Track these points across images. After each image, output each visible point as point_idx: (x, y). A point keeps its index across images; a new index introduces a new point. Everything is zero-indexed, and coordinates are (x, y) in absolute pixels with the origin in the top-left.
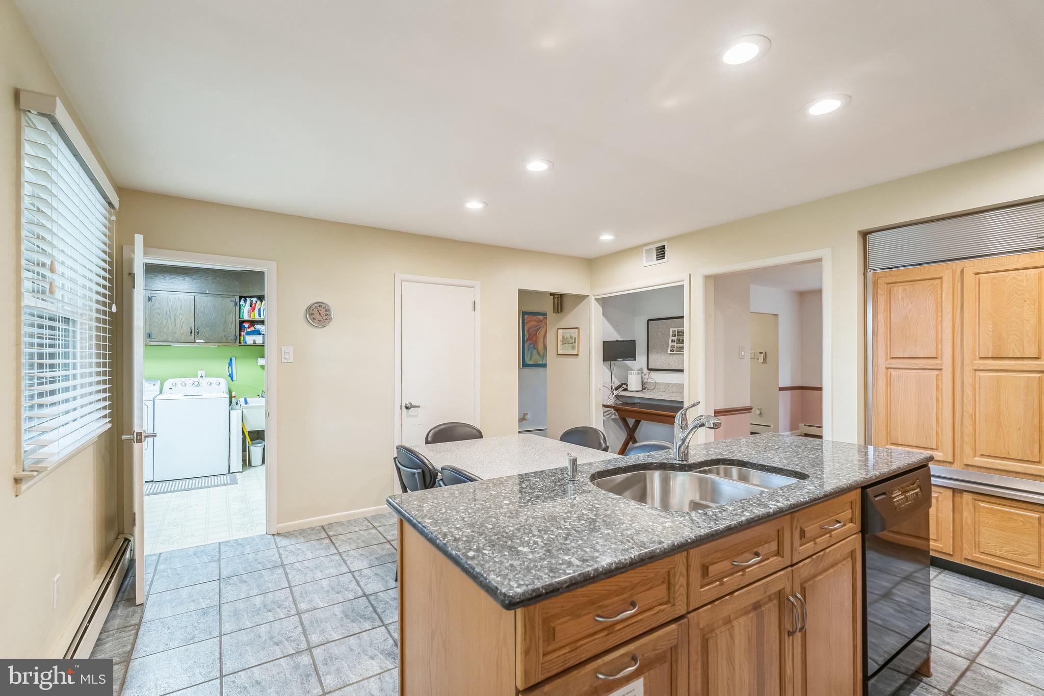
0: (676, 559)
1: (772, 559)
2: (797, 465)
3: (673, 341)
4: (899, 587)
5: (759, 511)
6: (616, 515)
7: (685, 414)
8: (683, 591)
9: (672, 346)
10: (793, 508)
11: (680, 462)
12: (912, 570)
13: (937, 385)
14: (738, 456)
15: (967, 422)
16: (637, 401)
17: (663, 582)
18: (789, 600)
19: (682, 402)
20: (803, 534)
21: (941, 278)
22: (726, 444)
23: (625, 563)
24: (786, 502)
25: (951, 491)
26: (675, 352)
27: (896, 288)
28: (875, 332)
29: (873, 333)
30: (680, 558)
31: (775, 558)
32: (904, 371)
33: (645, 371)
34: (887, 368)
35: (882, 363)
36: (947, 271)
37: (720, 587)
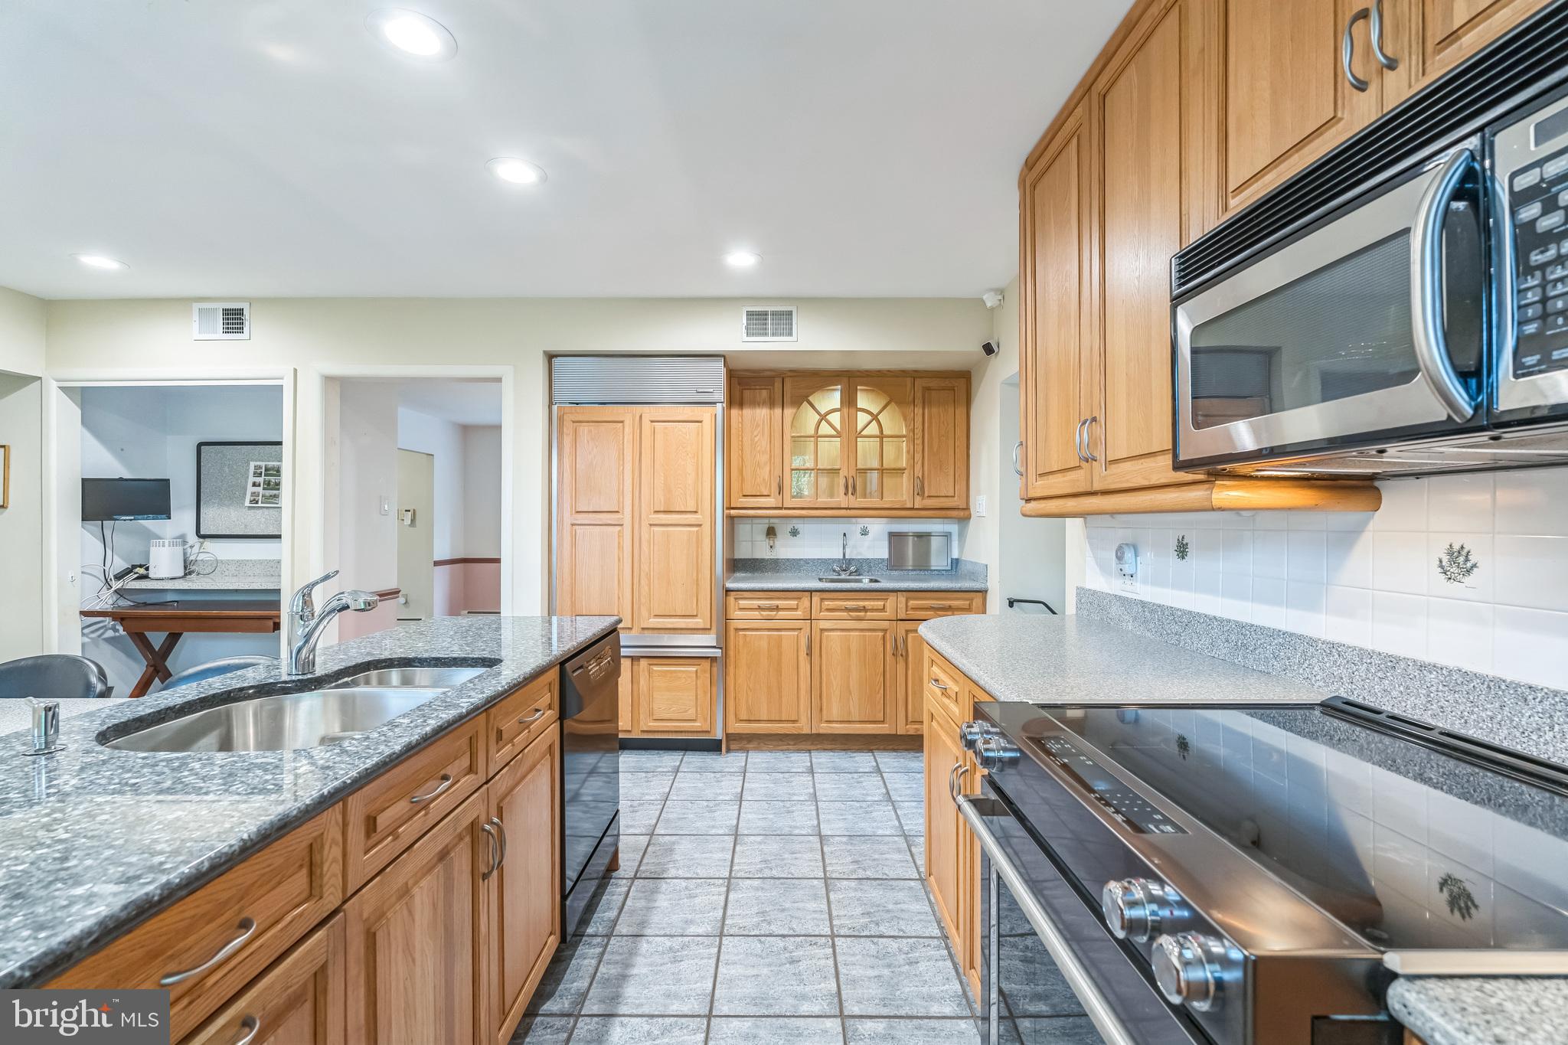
0: (324, 820)
1: (463, 780)
2: (484, 650)
3: (254, 485)
4: (587, 784)
5: (448, 714)
6: (187, 785)
7: (310, 594)
8: (337, 868)
9: (253, 494)
10: (489, 702)
11: (300, 677)
12: (595, 761)
13: (619, 543)
14: (399, 653)
15: (644, 582)
16: (170, 597)
17: (301, 866)
18: (484, 830)
19: (278, 591)
20: (500, 733)
21: (622, 422)
22: (375, 640)
23: (230, 852)
24: (480, 696)
25: (630, 660)
26: (260, 505)
27: (581, 428)
28: (560, 481)
29: (558, 481)
30: (333, 815)
31: (467, 777)
32: (588, 527)
33: (192, 538)
34: (572, 525)
35: (568, 519)
36: (628, 414)
37: (392, 844)
